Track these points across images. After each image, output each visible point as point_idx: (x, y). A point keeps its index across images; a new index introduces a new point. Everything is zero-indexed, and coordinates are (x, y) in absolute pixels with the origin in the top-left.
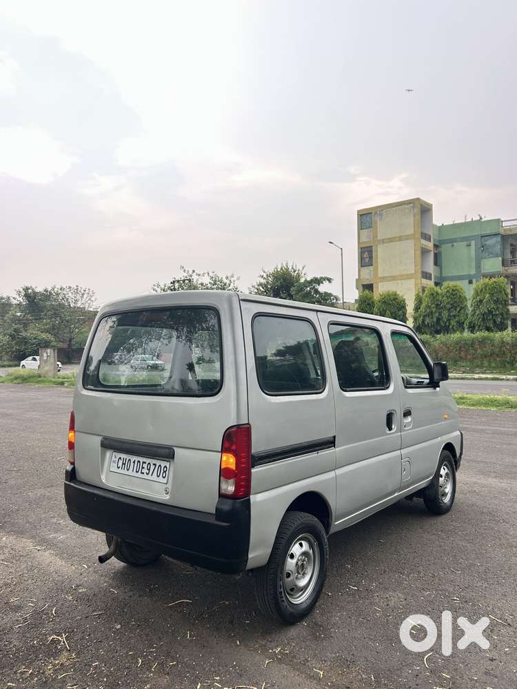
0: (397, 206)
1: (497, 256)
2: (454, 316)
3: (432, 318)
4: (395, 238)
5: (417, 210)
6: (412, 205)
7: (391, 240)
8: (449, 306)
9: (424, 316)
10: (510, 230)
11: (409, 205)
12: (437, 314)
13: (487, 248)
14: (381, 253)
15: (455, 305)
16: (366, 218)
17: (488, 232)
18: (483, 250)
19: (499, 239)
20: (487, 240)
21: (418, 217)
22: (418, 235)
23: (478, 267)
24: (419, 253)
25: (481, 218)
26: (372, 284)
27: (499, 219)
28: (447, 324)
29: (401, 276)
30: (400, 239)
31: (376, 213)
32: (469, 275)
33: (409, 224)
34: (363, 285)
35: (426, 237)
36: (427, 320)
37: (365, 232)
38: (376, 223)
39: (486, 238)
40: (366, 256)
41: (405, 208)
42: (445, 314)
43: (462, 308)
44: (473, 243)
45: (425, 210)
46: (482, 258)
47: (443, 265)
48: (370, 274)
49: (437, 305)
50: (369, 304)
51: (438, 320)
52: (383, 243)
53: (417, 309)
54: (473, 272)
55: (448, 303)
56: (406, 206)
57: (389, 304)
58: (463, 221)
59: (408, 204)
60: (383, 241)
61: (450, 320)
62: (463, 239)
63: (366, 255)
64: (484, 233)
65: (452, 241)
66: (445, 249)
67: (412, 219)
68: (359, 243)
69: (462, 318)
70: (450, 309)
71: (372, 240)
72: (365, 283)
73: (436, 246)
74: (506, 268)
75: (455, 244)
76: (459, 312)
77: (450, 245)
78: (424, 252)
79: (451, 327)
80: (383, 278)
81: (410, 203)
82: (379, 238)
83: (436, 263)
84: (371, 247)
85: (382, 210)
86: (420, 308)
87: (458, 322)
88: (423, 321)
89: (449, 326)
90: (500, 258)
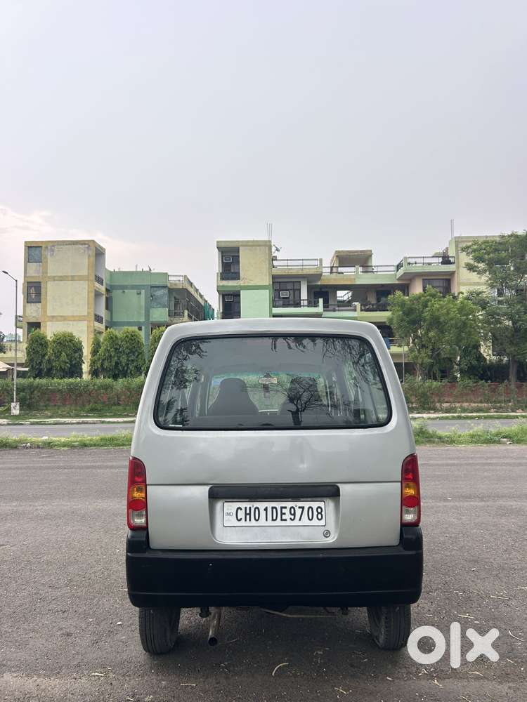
0: (69, 244)
1: (164, 306)
2: (132, 360)
3: (110, 362)
4: (67, 276)
5: (92, 253)
6: (87, 246)
7: (62, 278)
8: (128, 351)
9: (103, 360)
10: (175, 284)
11: (84, 246)
12: (116, 358)
13: (156, 299)
14: (50, 290)
15: (134, 350)
16: (34, 251)
17: (157, 284)
18: (152, 300)
19: (166, 291)
20: (156, 291)
21: (93, 259)
22: (93, 278)
23: (147, 315)
24: (92, 295)
25: (150, 270)
26: (40, 323)
27: (166, 273)
28: (126, 368)
29: (73, 316)
30: (73, 278)
31: (47, 247)
32: (139, 322)
33: (83, 265)
34: (28, 323)
35: (100, 281)
36: (106, 364)
37: (33, 266)
38: (46, 258)
39: (155, 289)
40: (34, 291)
41: (80, 248)
42: (124, 360)
43: (140, 354)
44: (143, 291)
45: (99, 253)
46: (151, 307)
47: (114, 309)
48: (37, 311)
49: (116, 349)
50: (41, 344)
51: (117, 363)
52: (54, 280)
53: (94, 352)
54: (142, 319)
55: (127, 347)
56: (81, 246)
57: (65, 345)
58: (135, 270)
59: (82, 244)
60: (54, 279)
61: (128, 364)
62: (133, 287)
63: (32, 290)
64: (154, 283)
65: (123, 288)
66: (116, 294)
67: (86, 261)
68: (25, 277)
69: (140, 363)
70: (129, 353)
71: (41, 275)
72: (31, 321)
73: (107, 290)
74: (172, 319)
75: (126, 291)
76: (137, 357)
77: (121, 291)
78: (97, 294)
79: (129, 371)
80: (53, 317)
81: (85, 244)
82: (49, 275)
83: (107, 308)
84: (40, 282)
85: (54, 246)
86: (98, 352)
87: (136, 367)
88: (102, 365)
89: (127, 370)
90: (167, 309)
